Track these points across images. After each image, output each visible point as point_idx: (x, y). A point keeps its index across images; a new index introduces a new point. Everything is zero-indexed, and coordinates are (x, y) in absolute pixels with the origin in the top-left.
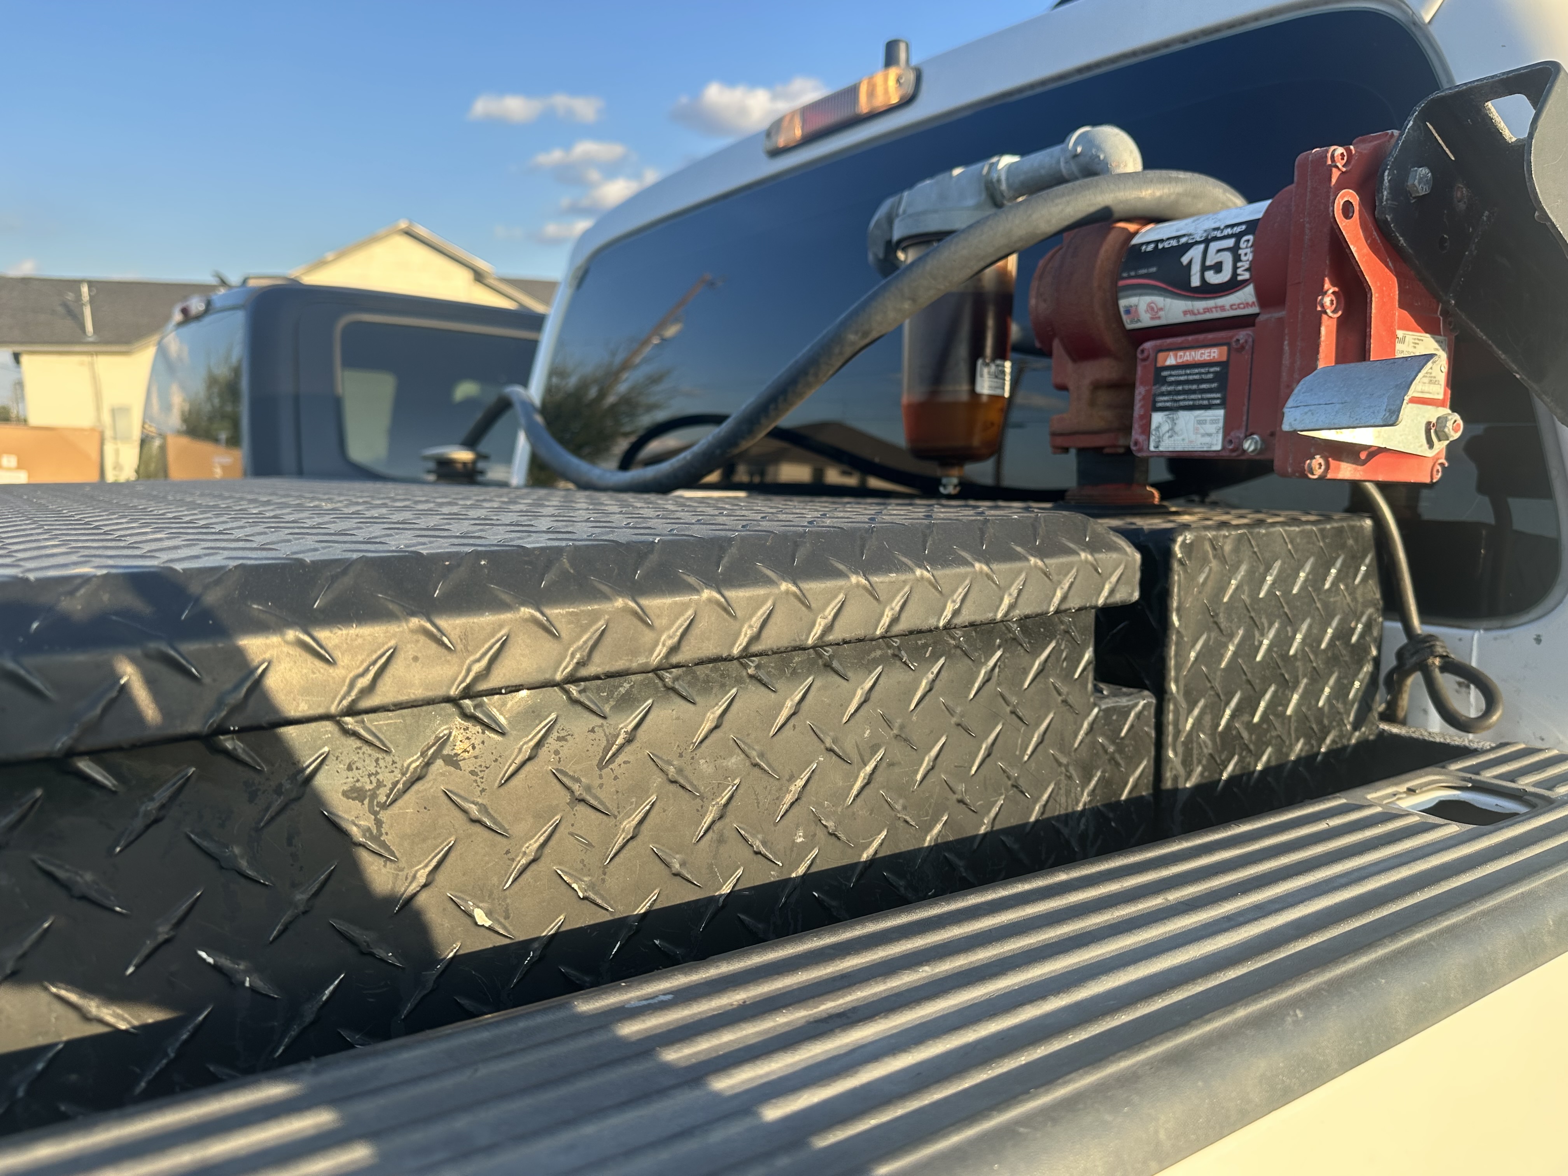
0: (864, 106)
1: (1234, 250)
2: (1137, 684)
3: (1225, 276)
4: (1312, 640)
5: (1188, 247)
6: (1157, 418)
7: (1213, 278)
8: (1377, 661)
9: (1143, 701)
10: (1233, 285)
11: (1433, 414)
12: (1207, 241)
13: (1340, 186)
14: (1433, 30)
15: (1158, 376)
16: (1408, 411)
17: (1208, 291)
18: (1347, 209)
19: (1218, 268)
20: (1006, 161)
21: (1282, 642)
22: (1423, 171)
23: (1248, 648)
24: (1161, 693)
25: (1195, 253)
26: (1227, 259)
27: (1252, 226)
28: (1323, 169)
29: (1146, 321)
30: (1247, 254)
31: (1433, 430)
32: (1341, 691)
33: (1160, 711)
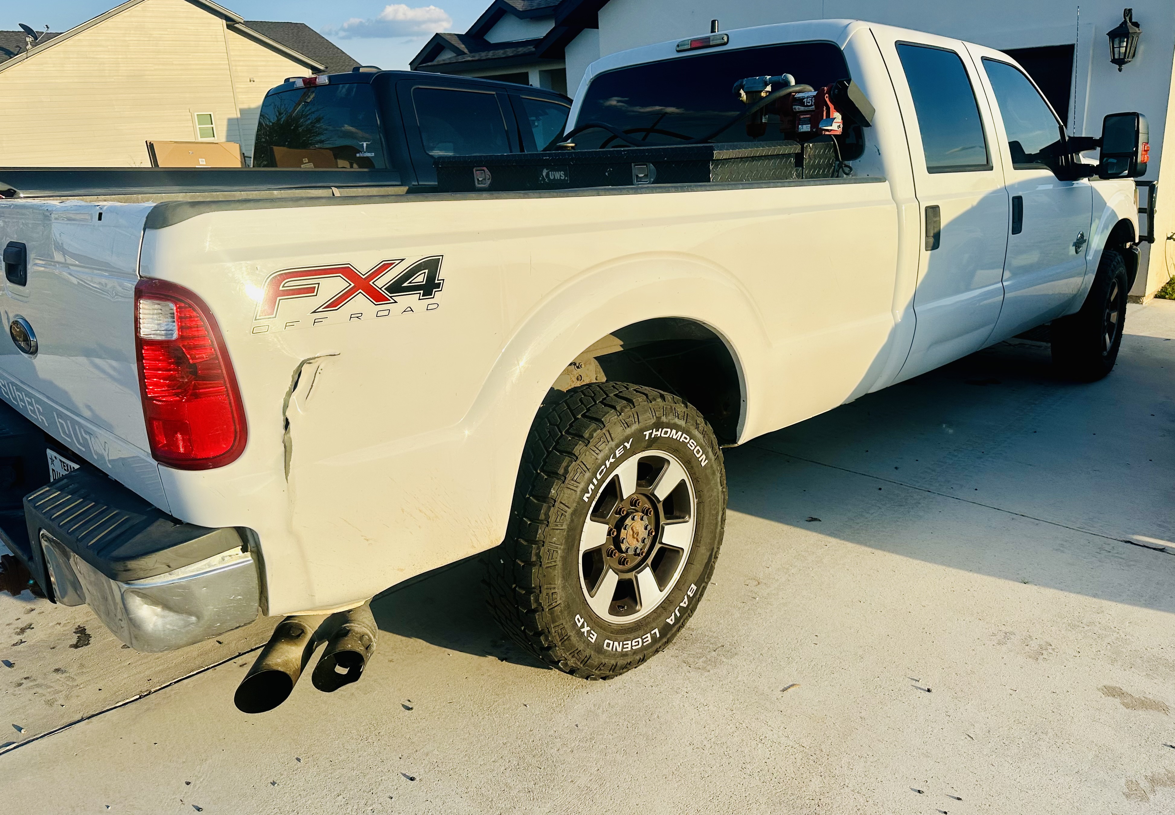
0: (711, 43)
1: (811, 100)
2: (799, 166)
3: (810, 104)
4: (823, 162)
5: (804, 99)
6: (800, 126)
7: (808, 104)
8: (834, 166)
9: (800, 169)
10: (811, 105)
11: (838, 124)
12: (807, 98)
13: (826, 94)
14: (844, 51)
15: (800, 119)
16: (834, 124)
17: (807, 106)
18: (827, 97)
19: (809, 102)
20: (768, 77)
21: (819, 162)
22: (837, 90)
23: (814, 162)
24: (803, 168)
25: (806, 100)
26: (810, 101)
27: (814, 96)
28: (824, 90)
29: (797, 110)
30: (813, 101)
31: (839, 126)
32: (828, 171)
33: (803, 170)
